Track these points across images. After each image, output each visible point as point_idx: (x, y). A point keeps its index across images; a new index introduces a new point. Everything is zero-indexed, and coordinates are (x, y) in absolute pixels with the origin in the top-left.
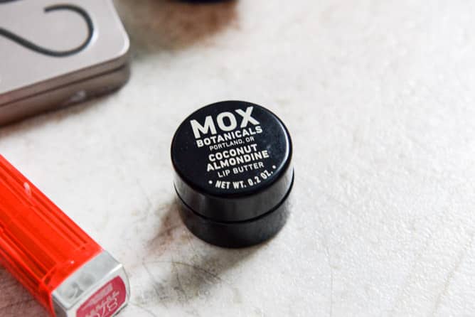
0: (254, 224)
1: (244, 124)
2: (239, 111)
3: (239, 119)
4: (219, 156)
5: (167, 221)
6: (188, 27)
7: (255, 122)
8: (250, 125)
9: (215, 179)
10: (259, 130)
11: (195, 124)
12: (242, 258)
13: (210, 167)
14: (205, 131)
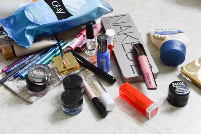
0: (181, 102)
1: (182, 85)
2: (181, 83)
3: (181, 84)
4: (177, 89)
5: (165, 101)
6: (168, 70)
7: (184, 85)
8: (183, 85)
9: (177, 92)
10: (185, 86)
11: (173, 84)
12: (177, 109)
13: (176, 90)
14: (175, 85)
